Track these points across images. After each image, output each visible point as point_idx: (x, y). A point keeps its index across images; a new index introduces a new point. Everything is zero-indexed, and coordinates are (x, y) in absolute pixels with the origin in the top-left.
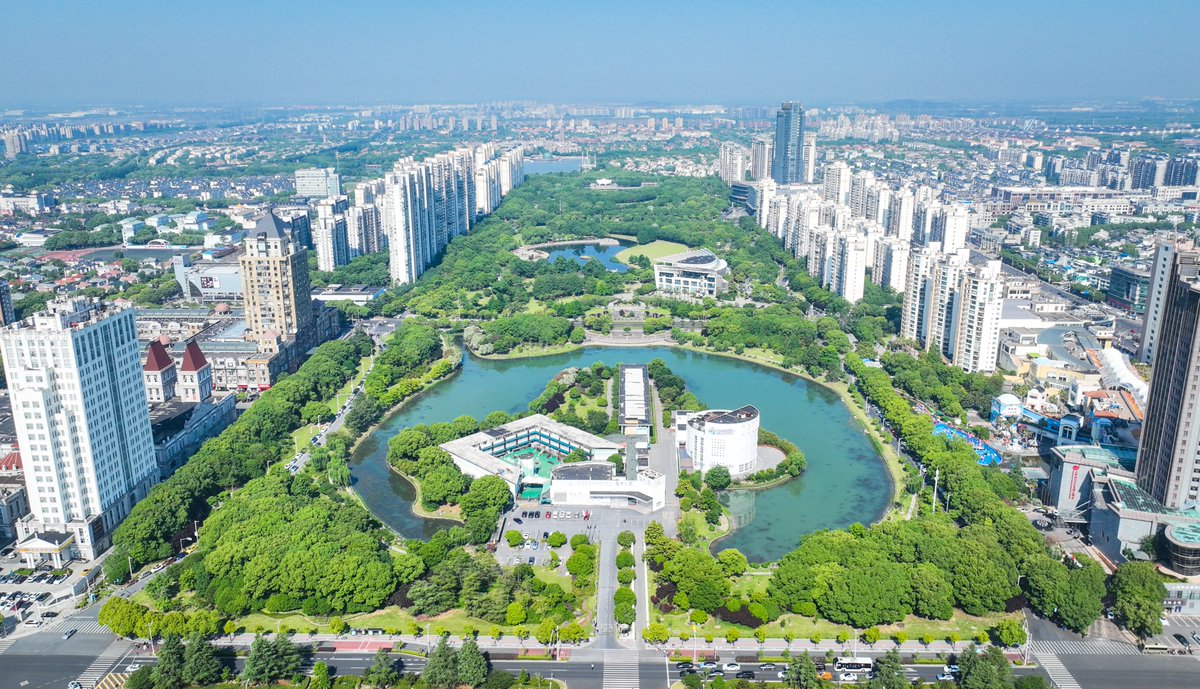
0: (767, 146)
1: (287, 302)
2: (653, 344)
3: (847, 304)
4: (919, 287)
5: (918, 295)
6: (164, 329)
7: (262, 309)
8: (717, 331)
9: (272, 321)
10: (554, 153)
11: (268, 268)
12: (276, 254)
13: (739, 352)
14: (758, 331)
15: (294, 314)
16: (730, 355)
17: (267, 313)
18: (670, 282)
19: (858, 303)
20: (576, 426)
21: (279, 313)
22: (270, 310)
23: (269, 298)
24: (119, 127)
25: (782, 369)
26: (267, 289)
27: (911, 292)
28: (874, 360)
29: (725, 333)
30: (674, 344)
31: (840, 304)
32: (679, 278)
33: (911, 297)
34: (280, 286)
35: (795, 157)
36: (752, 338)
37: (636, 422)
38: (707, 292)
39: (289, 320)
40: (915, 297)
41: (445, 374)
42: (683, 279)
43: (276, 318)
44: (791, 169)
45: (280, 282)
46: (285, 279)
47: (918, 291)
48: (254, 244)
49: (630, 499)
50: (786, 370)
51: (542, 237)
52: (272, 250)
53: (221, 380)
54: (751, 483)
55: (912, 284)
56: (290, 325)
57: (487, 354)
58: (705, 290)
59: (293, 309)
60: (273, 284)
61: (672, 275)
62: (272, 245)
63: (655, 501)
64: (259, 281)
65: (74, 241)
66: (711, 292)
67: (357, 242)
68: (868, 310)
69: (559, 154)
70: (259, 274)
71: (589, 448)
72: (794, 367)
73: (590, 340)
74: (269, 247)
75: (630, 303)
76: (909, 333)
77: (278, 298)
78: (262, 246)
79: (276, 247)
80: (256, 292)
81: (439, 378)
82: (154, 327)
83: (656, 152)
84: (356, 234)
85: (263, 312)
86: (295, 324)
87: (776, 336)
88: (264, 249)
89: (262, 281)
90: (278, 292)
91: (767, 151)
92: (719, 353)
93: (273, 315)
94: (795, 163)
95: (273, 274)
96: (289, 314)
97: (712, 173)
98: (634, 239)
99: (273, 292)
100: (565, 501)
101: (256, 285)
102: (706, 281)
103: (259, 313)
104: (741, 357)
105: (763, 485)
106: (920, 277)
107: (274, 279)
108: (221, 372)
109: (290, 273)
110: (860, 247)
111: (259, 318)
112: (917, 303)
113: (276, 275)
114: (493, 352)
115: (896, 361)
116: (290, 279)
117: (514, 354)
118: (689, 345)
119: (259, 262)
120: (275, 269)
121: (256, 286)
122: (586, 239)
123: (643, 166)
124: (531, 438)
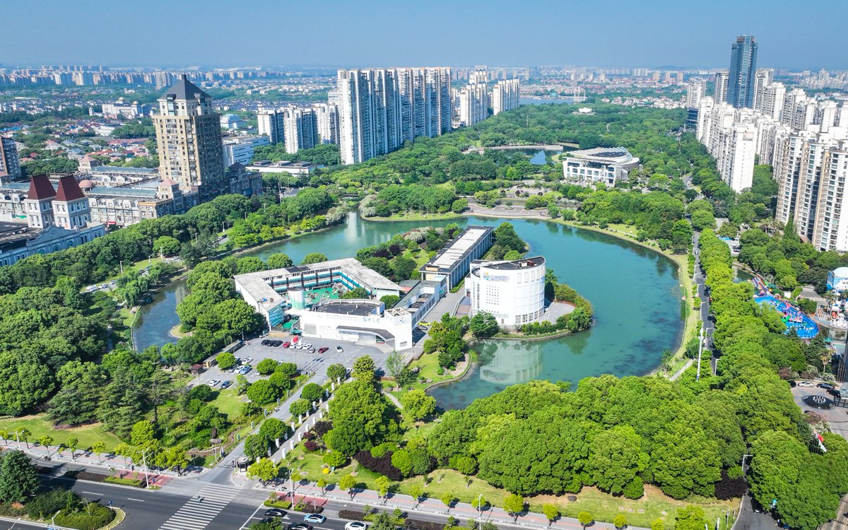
0: (724, 77)
1: (192, 158)
2: (528, 217)
3: (733, 193)
4: (793, 170)
5: (792, 178)
6: (113, 181)
7: (171, 163)
8: (588, 207)
9: (180, 174)
10: (561, 95)
11: (175, 126)
12: (183, 114)
13: (604, 226)
14: (626, 209)
15: (198, 169)
16: (596, 230)
17: (176, 166)
18: (575, 171)
19: (744, 191)
20: (377, 270)
21: (185, 167)
22: (178, 163)
23: (177, 153)
24: (248, 74)
25: (637, 242)
26: (174, 145)
27: (786, 176)
28: (733, 239)
29: (595, 209)
30: (549, 218)
31: (725, 192)
32: (583, 168)
33: (786, 181)
34: (185, 143)
35: (745, 85)
36: (617, 214)
37: (436, 269)
38: (608, 181)
39: (194, 174)
40: (789, 180)
41: (319, 228)
42: (586, 169)
43: (183, 171)
44: (742, 96)
45: (185, 139)
46: (190, 136)
47: (792, 174)
48: (165, 104)
49: (377, 337)
50: (641, 244)
51: (496, 141)
52: (180, 110)
53: (120, 219)
54: (521, 334)
55: (787, 168)
56: (195, 179)
57: (372, 216)
58: (606, 178)
59: (198, 164)
60: (179, 140)
61: (578, 165)
62: (180, 105)
63: (398, 341)
64: (168, 137)
65: (132, 132)
66: (611, 181)
67: (330, 134)
68: (751, 199)
69: (565, 95)
70: (169, 132)
71: (371, 288)
72: (649, 241)
73: (472, 212)
74: (177, 107)
75: (532, 187)
76: (783, 217)
77: (184, 153)
78: (171, 107)
79: (183, 107)
80: (167, 147)
81: (310, 230)
82: (106, 180)
83: (646, 93)
84: (329, 128)
85: (172, 166)
86: (199, 178)
87: (643, 213)
88: (172, 108)
89: (171, 137)
90: (183, 148)
91: (723, 80)
92: (584, 227)
93: (180, 169)
94: (745, 90)
95: (179, 132)
96: (194, 169)
97: (683, 107)
98: (577, 146)
99: (179, 147)
100: (316, 334)
101: (166, 140)
102: (607, 171)
103: (169, 166)
104: (604, 231)
105: (533, 337)
106: (795, 159)
107: (180, 136)
108: (120, 212)
109: (194, 132)
110: (749, 136)
111: (169, 171)
112: (791, 187)
113: (182, 132)
114: (376, 215)
115: (748, 238)
116: (195, 137)
117: (395, 217)
118: (560, 220)
119: (168, 121)
120: (181, 127)
121: (166, 142)
122: (536, 145)
123: (627, 102)
124: (334, 279)
